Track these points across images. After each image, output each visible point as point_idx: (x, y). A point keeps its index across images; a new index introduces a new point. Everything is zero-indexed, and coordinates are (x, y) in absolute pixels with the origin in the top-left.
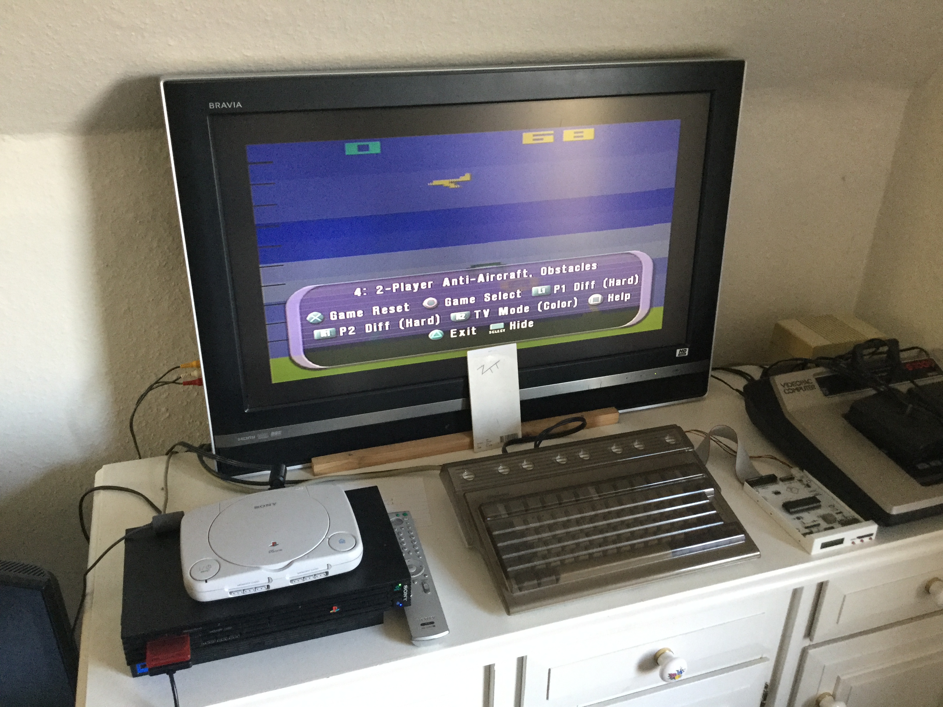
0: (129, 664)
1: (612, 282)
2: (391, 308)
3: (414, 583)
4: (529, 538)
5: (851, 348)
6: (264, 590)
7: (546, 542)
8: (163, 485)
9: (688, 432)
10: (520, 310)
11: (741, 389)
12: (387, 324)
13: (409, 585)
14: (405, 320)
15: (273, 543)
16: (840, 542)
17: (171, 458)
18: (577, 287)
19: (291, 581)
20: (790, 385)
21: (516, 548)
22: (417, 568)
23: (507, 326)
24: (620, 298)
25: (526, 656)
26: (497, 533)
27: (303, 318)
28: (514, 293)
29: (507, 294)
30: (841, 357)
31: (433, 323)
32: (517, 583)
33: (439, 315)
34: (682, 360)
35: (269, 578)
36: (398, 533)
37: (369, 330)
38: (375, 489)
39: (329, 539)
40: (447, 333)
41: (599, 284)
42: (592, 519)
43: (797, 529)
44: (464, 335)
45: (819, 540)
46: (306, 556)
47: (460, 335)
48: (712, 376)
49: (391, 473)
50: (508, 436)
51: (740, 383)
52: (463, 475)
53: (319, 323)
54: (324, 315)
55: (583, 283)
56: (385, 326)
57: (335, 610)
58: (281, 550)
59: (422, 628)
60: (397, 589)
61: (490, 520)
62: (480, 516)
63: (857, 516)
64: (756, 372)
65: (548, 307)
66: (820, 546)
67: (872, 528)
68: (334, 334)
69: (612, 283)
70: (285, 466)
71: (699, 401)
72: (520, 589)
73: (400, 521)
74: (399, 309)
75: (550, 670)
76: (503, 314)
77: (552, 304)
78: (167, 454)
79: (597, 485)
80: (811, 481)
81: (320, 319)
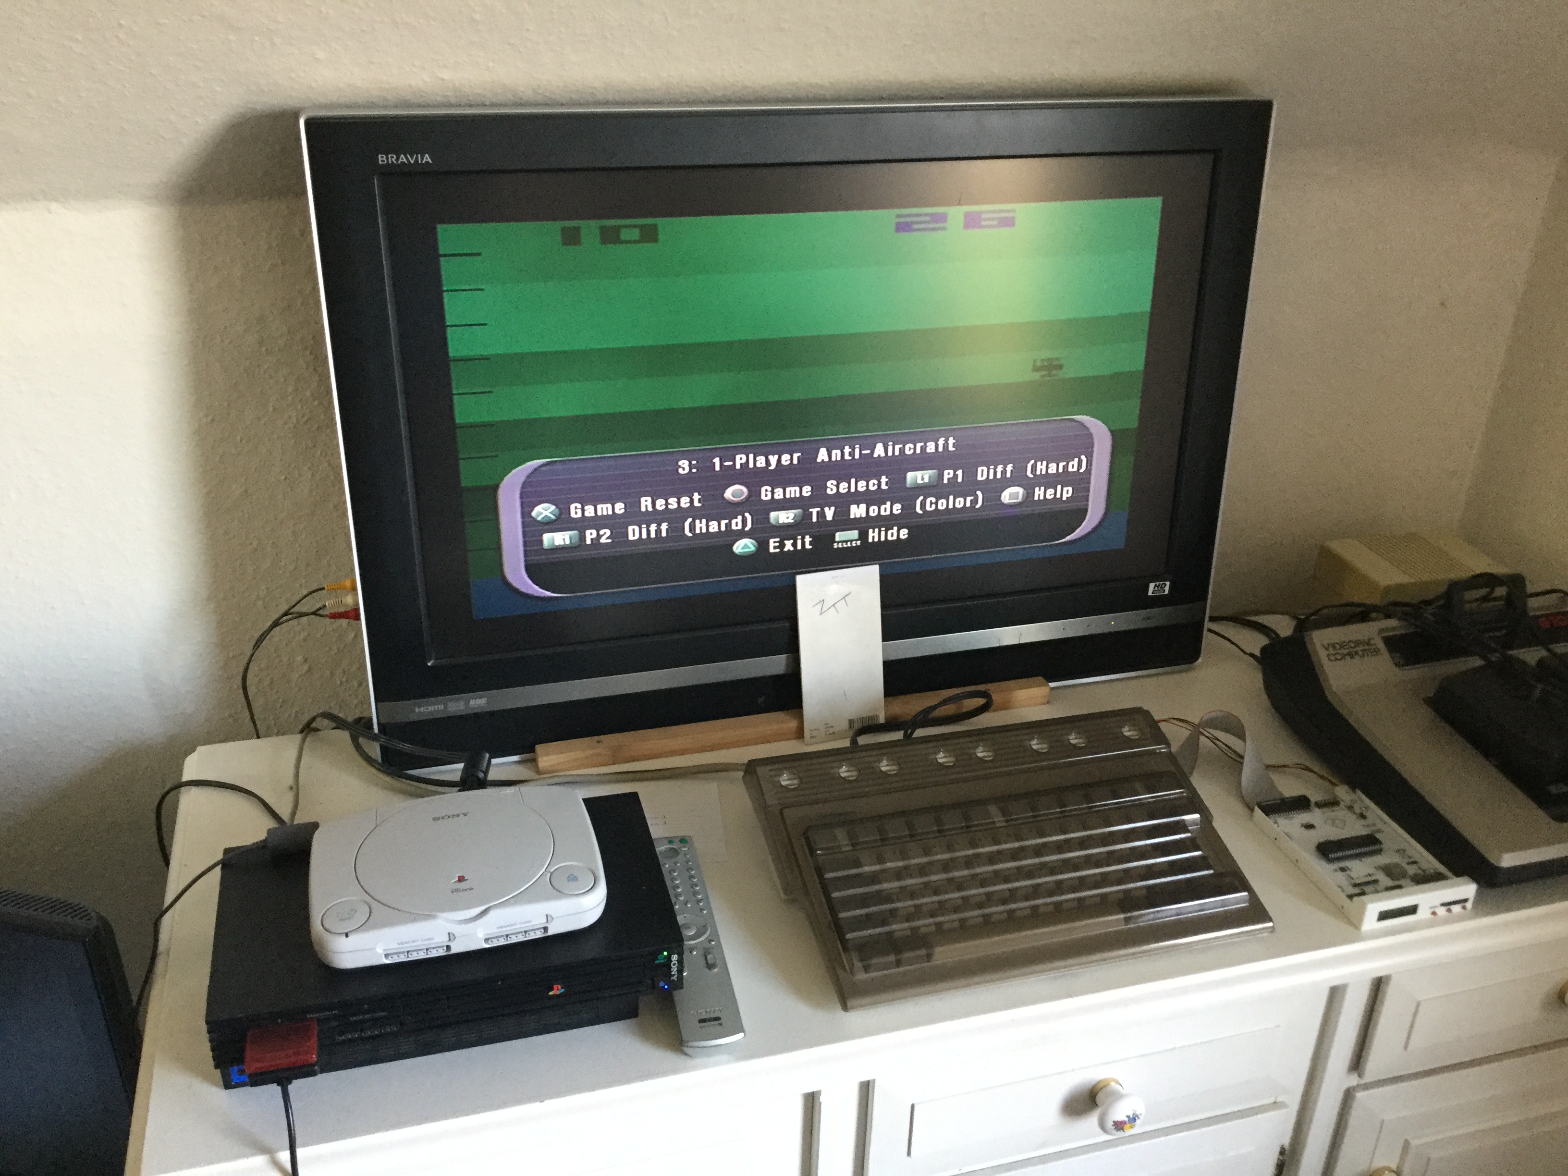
0: (217, 1066)
1: (1041, 467)
2: (671, 500)
3: (691, 952)
4: (886, 886)
5: (1443, 589)
6: (442, 952)
7: (913, 894)
8: (290, 781)
9: (1163, 721)
10: (885, 509)
11: (1257, 653)
12: (664, 526)
13: (681, 955)
14: (694, 521)
15: (459, 877)
16: (1412, 910)
17: (308, 739)
18: (982, 474)
19: (486, 940)
20: (1338, 647)
21: (863, 901)
22: (698, 929)
23: (863, 536)
24: (1055, 494)
25: (874, 1080)
26: (829, 875)
27: (526, 514)
28: (876, 482)
29: (864, 483)
30: (1427, 603)
31: (740, 527)
32: (861, 960)
33: (750, 514)
34: (1158, 601)
35: (449, 934)
36: (670, 872)
37: (634, 536)
38: (634, 796)
39: (552, 874)
40: (763, 545)
41: (1019, 471)
42: (992, 859)
43: (1340, 887)
44: (792, 549)
45: (1374, 906)
46: (512, 900)
47: (786, 549)
48: (1210, 631)
49: (667, 774)
50: (862, 719)
51: (1255, 642)
52: (781, 779)
53: (551, 522)
54: (560, 509)
55: (992, 467)
56: (661, 530)
57: (557, 990)
58: (472, 889)
59: (701, 1027)
60: (660, 961)
61: (820, 855)
62: (805, 847)
63: (1442, 869)
64: (1284, 626)
65: (934, 506)
66: (1376, 916)
67: (1468, 889)
68: (576, 540)
69: (1041, 470)
70: (487, 755)
71: (1186, 671)
72: (866, 969)
73: (675, 852)
74: (685, 502)
75: (913, 1106)
76: (858, 516)
77: (940, 502)
78: (301, 732)
79: (1003, 801)
80: (1367, 808)
81: (554, 515)
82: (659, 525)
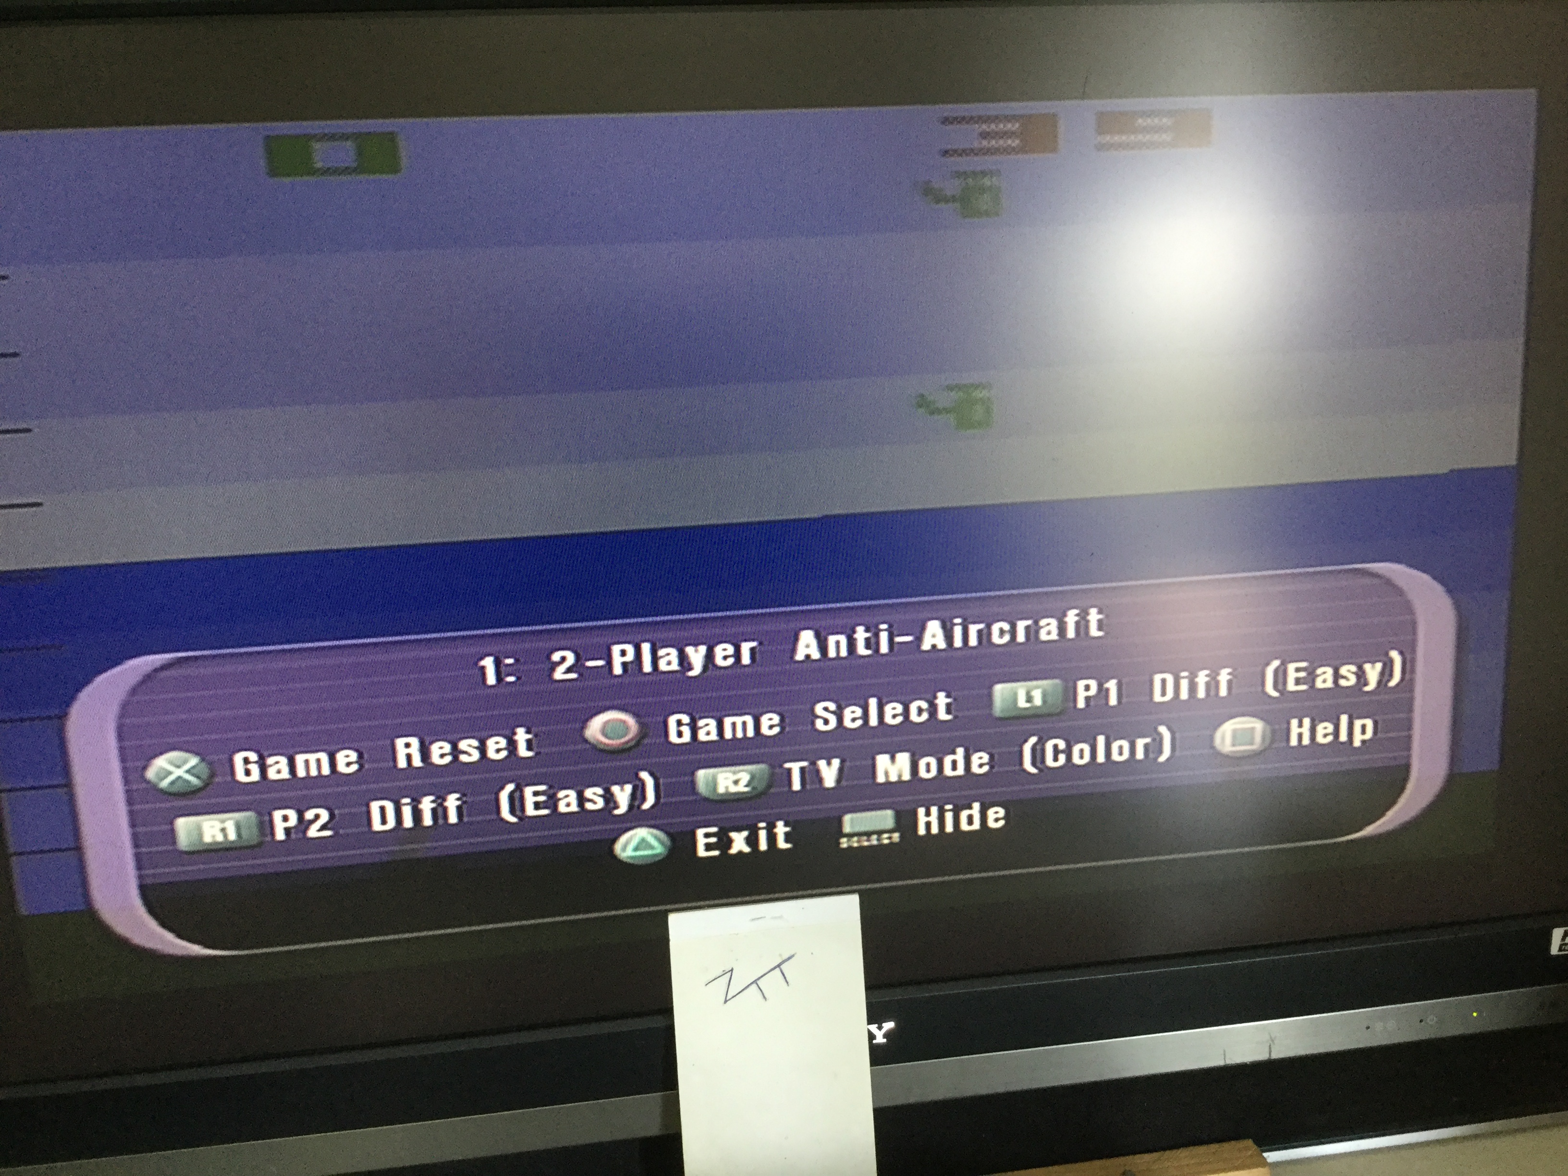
1: (1297, 675)
2: (465, 745)
10: (954, 765)
12: (452, 802)
14: (519, 789)
18: (1164, 689)
23: (905, 821)
24: (1336, 733)
27: (133, 772)
28: (924, 705)
29: (899, 708)
31: (630, 802)
33: (650, 775)
37: (384, 821)
40: (681, 841)
41: (1248, 680)
44: (747, 849)
47: (733, 851)
53: (194, 792)
54: (210, 764)
55: (1184, 673)
56: (445, 810)
65: (1062, 758)
68: (251, 835)
69: (1298, 680)
74: (496, 747)
76: (893, 778)
77: (1076, 749)
81: (198, 777)
82: (440, 801)
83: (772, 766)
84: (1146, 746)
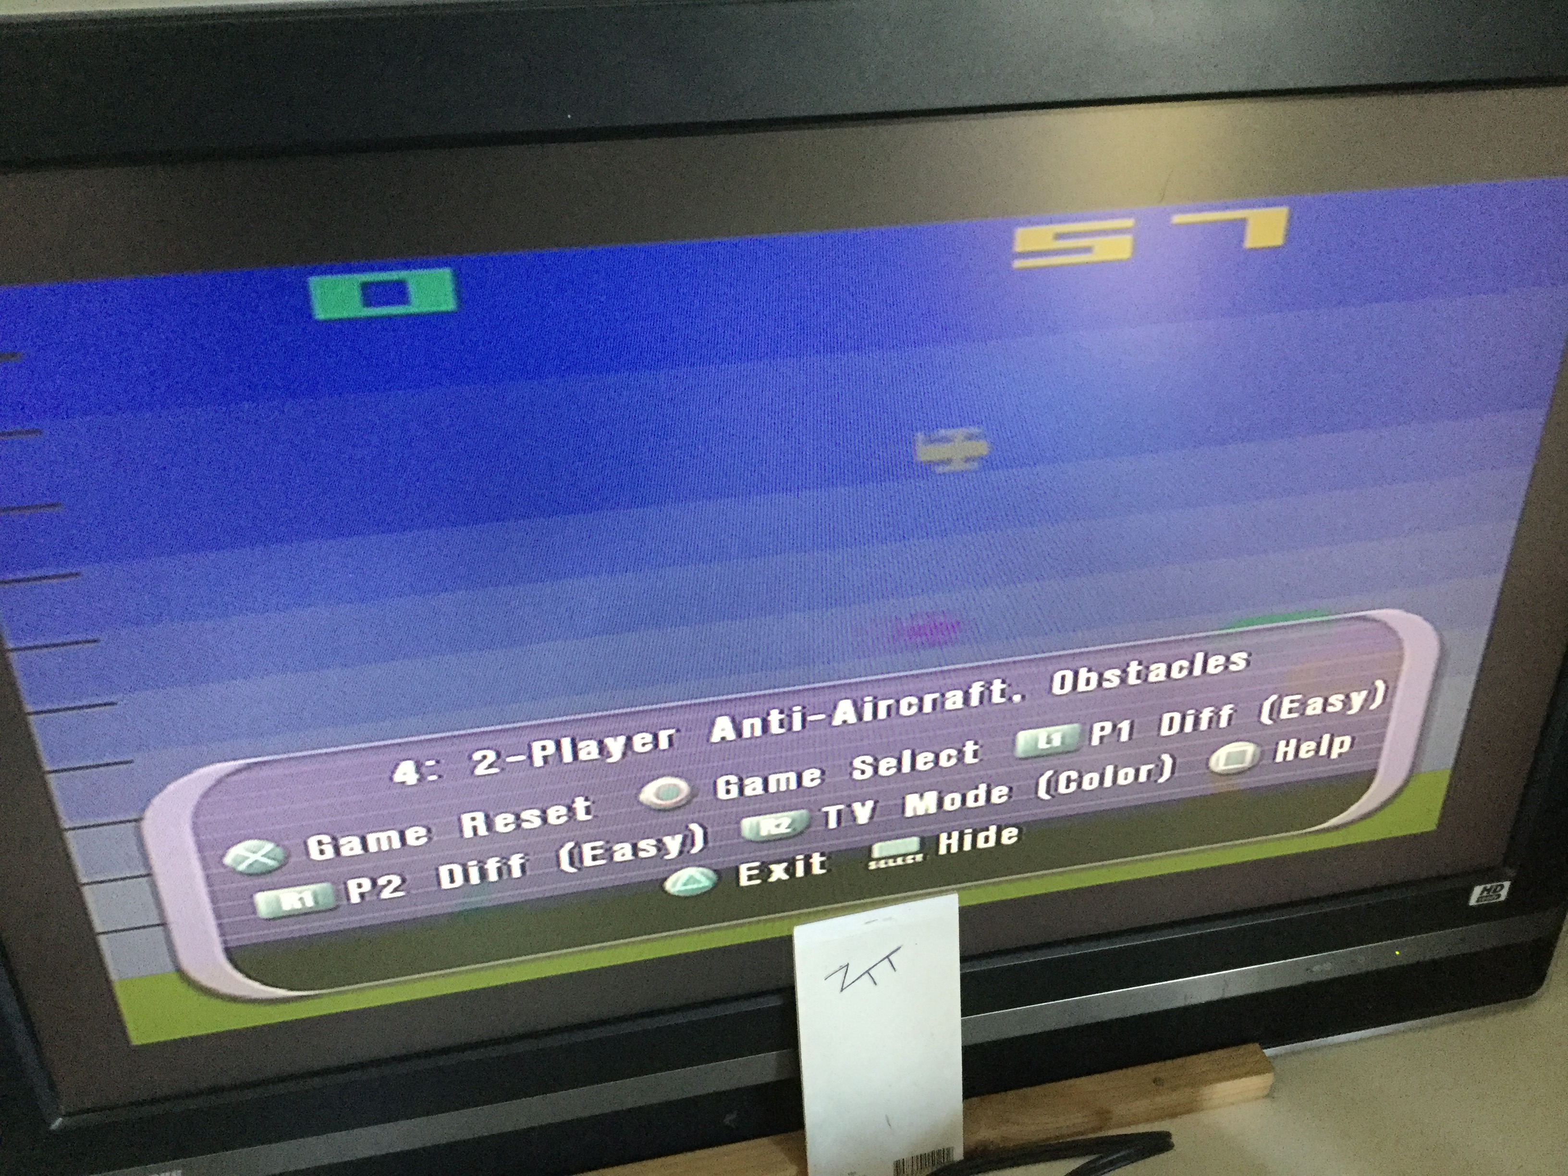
1: (1290, 706)
2: (527, 815)
10: (976, 797)
12: (516, 861)
14: (578, 845)
18: (1170, 725)
23: (929, 845)
24: (1317, 749)
27: (211, 860)
28: (954, 752)
29: (930, 756)
33: (700, 825)
34: (1484, 914)
37: (452, 880)
40: (725, 876)
41: (1246, 713)
44: (785, 877)
47: (773, 879)
50: (920, 1153)
53: (270, 872)
54: (285, 847)
55: (1192, 711)
56: (509, 868)
65: (1073, 786)
68: (329, 901)
69: (1291, 710)
74: (556, 814)
76: (921, 812)
77: (1086, 779)
81: (274, 859)
82: (505, 861)
83: (811, 810)
84: (1149, 772)
